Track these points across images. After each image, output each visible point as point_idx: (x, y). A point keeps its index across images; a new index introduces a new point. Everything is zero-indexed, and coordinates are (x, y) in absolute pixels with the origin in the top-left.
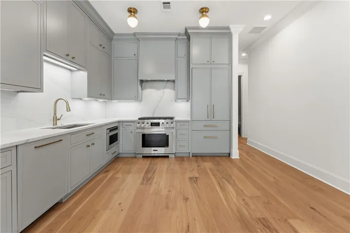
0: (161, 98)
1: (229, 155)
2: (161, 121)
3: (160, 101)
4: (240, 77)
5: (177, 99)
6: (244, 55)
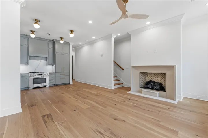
0: (39, 64)
1: (69, 83)
2: (42, 73)
3: (38, 65)
4: (72, 56)
5: (48, 64)
6: (74, 49)
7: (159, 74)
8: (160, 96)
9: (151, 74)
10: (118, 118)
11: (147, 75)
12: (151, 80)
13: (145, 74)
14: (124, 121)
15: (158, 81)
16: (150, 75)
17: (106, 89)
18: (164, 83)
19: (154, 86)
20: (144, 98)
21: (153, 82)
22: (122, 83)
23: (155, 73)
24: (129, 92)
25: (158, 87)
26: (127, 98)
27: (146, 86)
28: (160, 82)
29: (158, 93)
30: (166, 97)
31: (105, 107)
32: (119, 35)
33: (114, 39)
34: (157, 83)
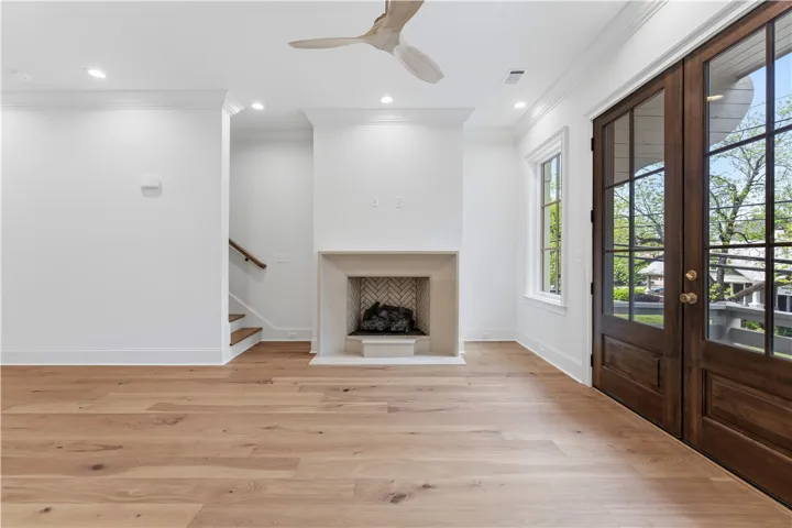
7: (400, 279)
8: (418, 353)
9: (376, 280)
10: (395, 488)
11: (363, 286)
12: (378, 303)
13: (358, 283)
14: (426, 487)
15: (399, 303)
16: (373, 283)
17: (192, 369)
18: (414, 307)
19: (392, 320)
20: (381, 371)
21: (385, 307)
22: (257, 326)
23: (390, 278)
24: (314, 361)
25: (403, 323)
26: (336, 389)
27: (366, 325)
28: (403, 305)
29: (413, 341)
30: (431, 352)
31: (291, 465)
32: (258, 106)
33: (233, 119)
34: (397, 309)
